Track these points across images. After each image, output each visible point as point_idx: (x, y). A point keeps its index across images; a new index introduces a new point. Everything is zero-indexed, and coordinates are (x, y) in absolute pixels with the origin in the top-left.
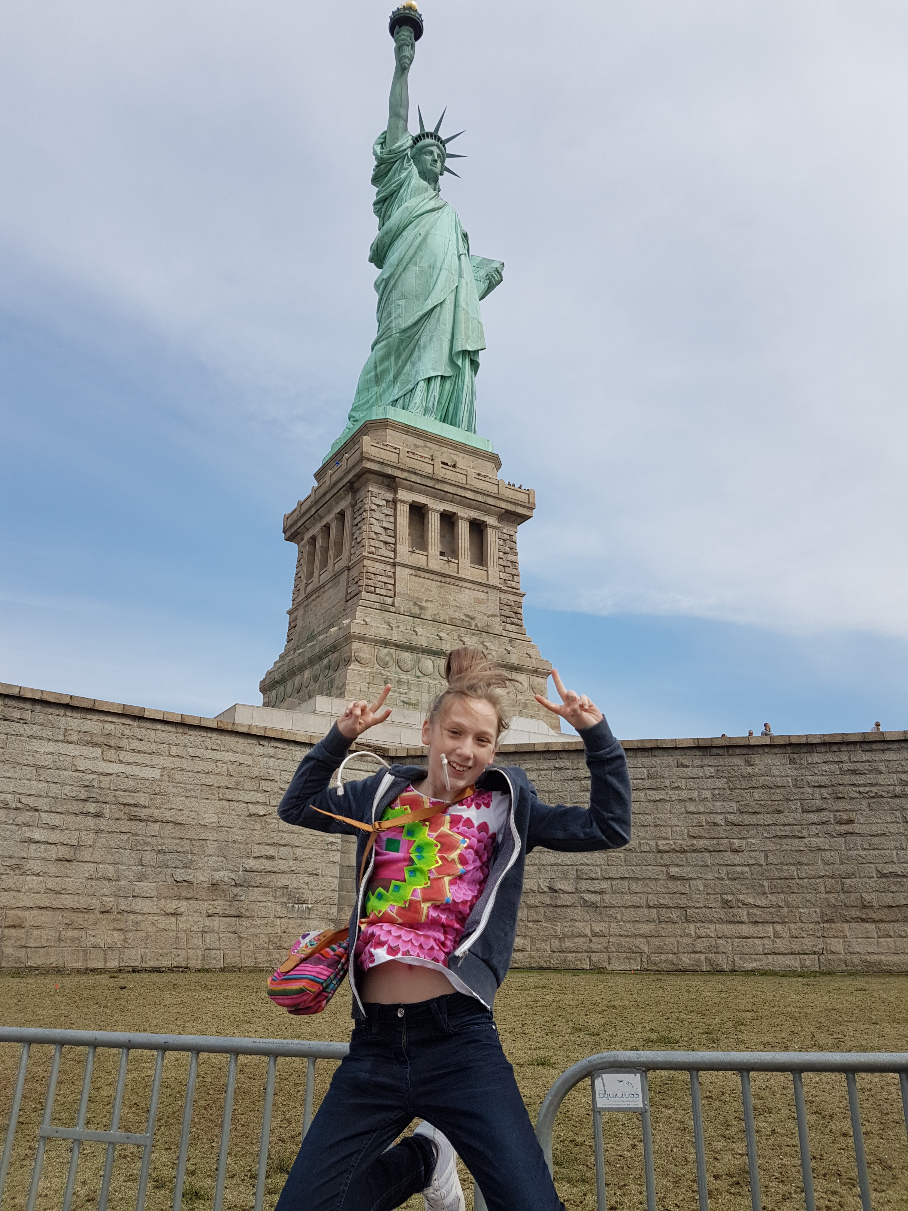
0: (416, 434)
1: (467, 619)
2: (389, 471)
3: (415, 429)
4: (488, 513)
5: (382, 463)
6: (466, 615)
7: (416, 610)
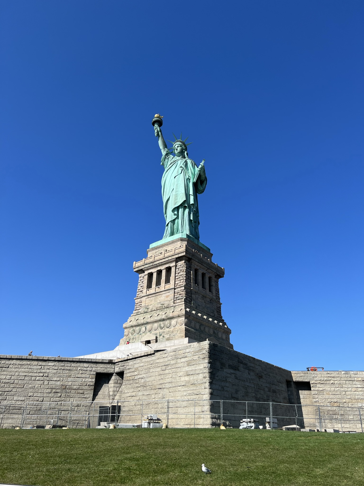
1: (161, 306)
2: (140, 268)
4: (171, 262)
5: (138, 267)
6: (161, 304)
7: (146, 310)
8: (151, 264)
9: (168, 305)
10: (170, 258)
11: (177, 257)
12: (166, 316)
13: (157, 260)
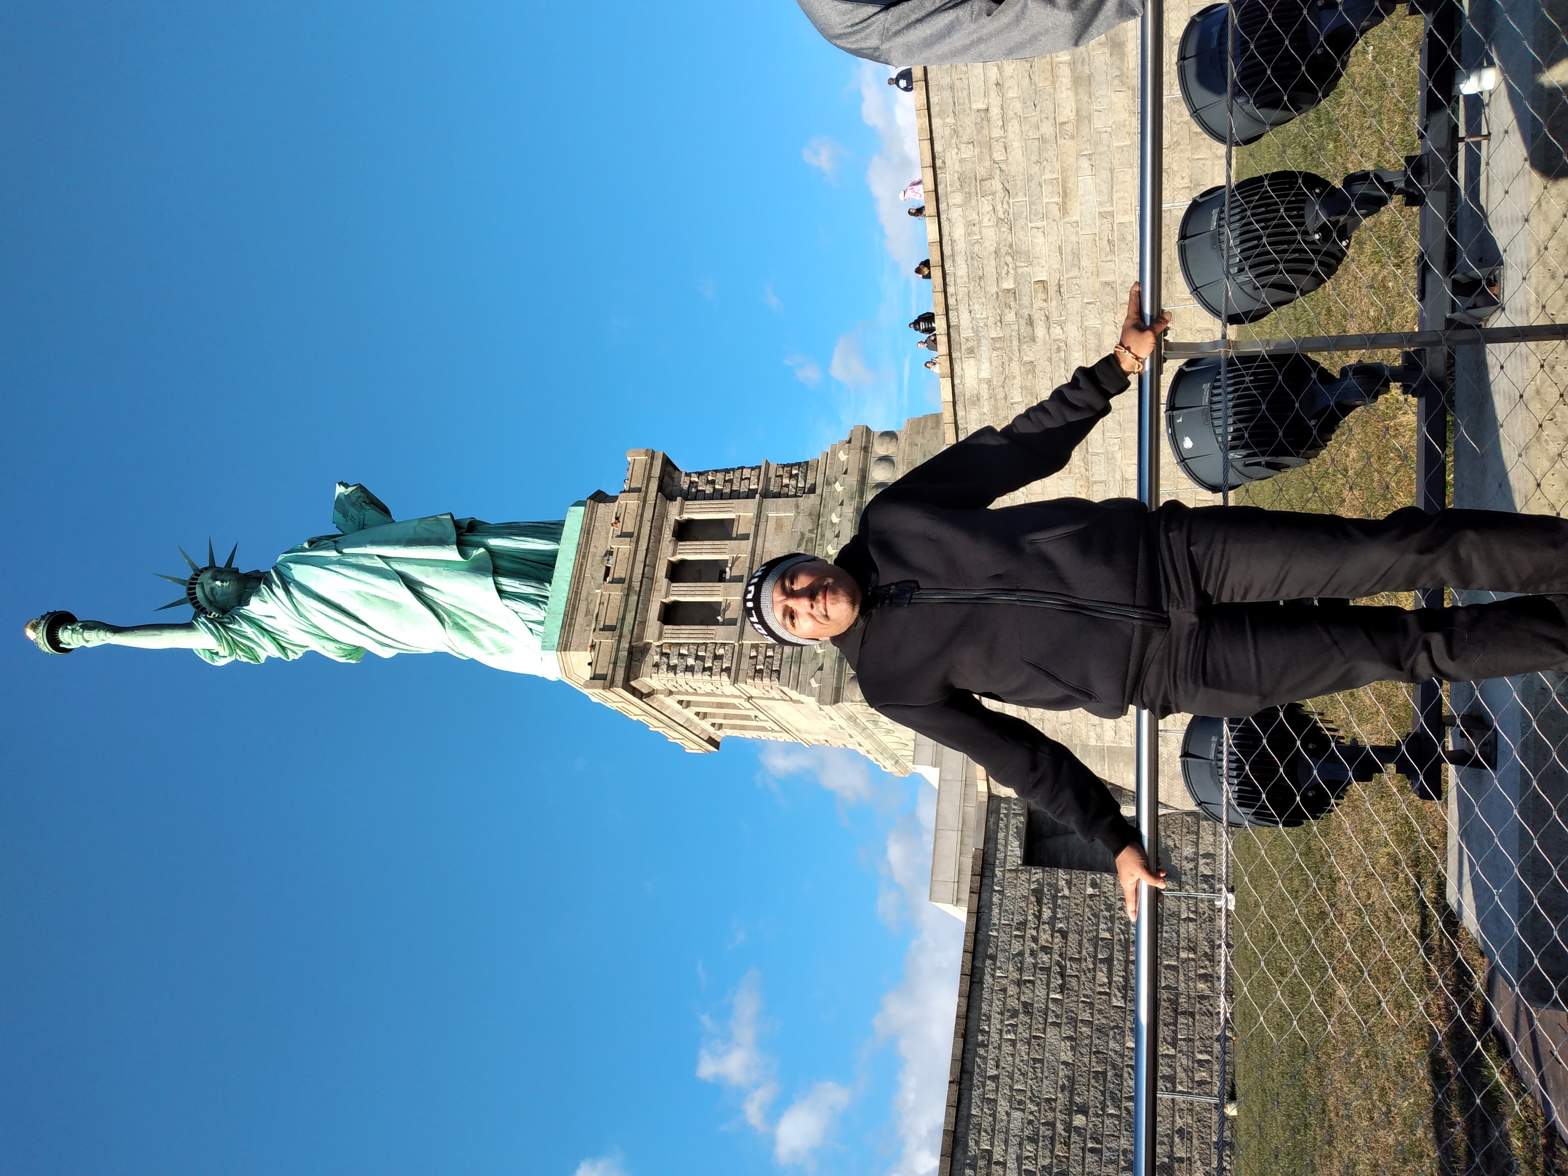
0: (573, 613)
2: (624, 654)
3: (566, 614)
4: (664, 516)
5: (615, 663)
8: (633, 598)
9: (810, 515)
10: (648, 514)
11: (657, 483)
12: (852, 498)
13: (630, 568)
